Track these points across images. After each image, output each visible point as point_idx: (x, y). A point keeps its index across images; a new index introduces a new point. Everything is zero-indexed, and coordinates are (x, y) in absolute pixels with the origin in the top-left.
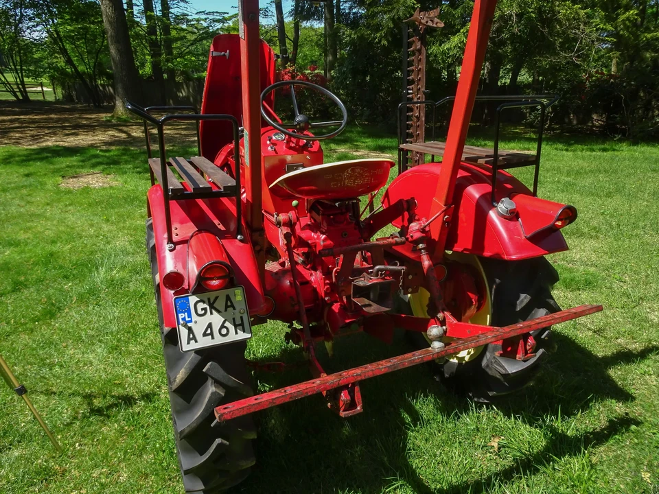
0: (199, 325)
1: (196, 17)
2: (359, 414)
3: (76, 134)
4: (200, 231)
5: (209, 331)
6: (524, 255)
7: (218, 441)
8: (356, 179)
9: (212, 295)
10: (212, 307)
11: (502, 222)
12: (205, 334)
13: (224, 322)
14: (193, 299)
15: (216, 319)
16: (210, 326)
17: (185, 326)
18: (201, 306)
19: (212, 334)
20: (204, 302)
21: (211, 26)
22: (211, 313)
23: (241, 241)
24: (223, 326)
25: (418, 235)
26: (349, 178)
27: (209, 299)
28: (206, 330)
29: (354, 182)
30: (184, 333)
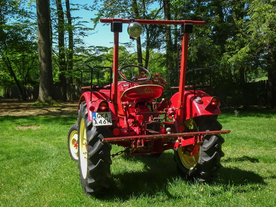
0: (98, 120)
1: (89, 48)
2: (143, 147)
3: (19, 111)
4: (99, 99)
5: (101, 122)
6: (204, 114)
7: (100, 160)
8: (148, 91)
9: (102, 113)
10: (102, 116)
11: (198, 105)
12: (100, 123)
13: (105, 120)
14: (97, 114)
15: (103, 119)
16: (101, 120)
17: (94, 120)
18: (99, 115)
19: (101, 123)
20: (100, 115)
21: (97, 53)
22: (102, 118)
23: (110, 102)
24: (104, 121)
25: (171, 112)
26: (146, 91)
27: (101, 114)
28: (100, 121)
29: (148, 92)
30: (94, 122)
